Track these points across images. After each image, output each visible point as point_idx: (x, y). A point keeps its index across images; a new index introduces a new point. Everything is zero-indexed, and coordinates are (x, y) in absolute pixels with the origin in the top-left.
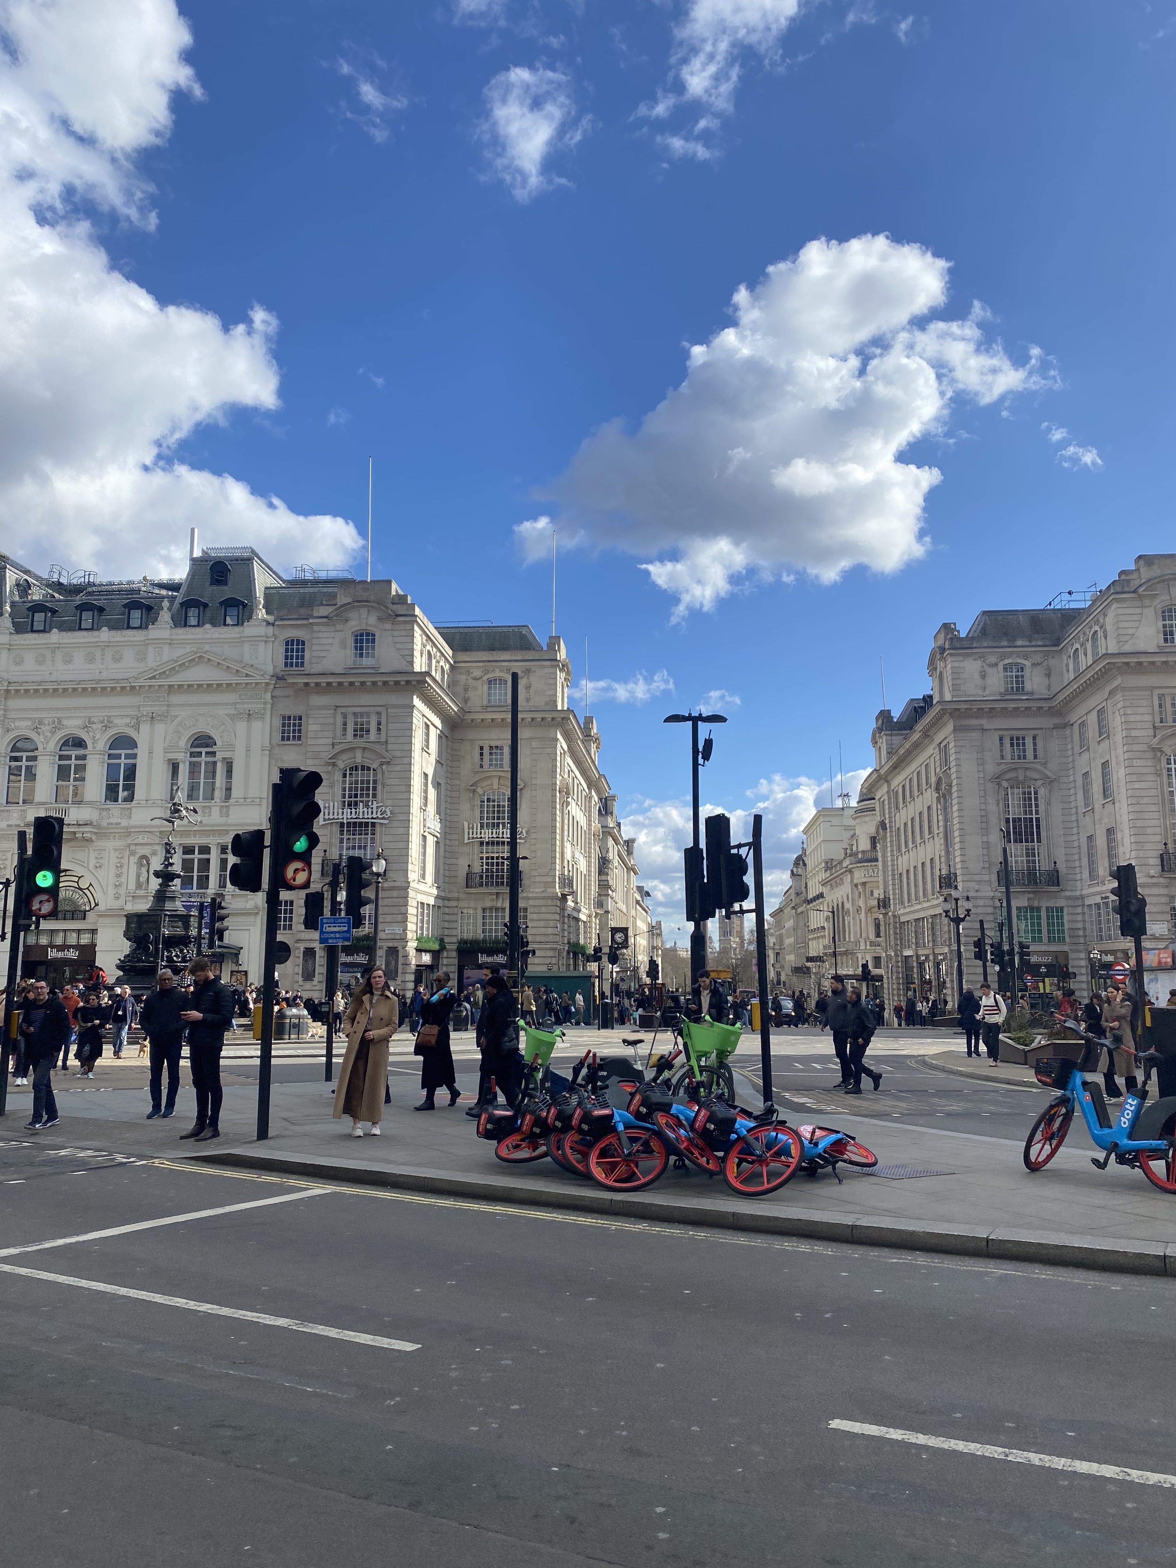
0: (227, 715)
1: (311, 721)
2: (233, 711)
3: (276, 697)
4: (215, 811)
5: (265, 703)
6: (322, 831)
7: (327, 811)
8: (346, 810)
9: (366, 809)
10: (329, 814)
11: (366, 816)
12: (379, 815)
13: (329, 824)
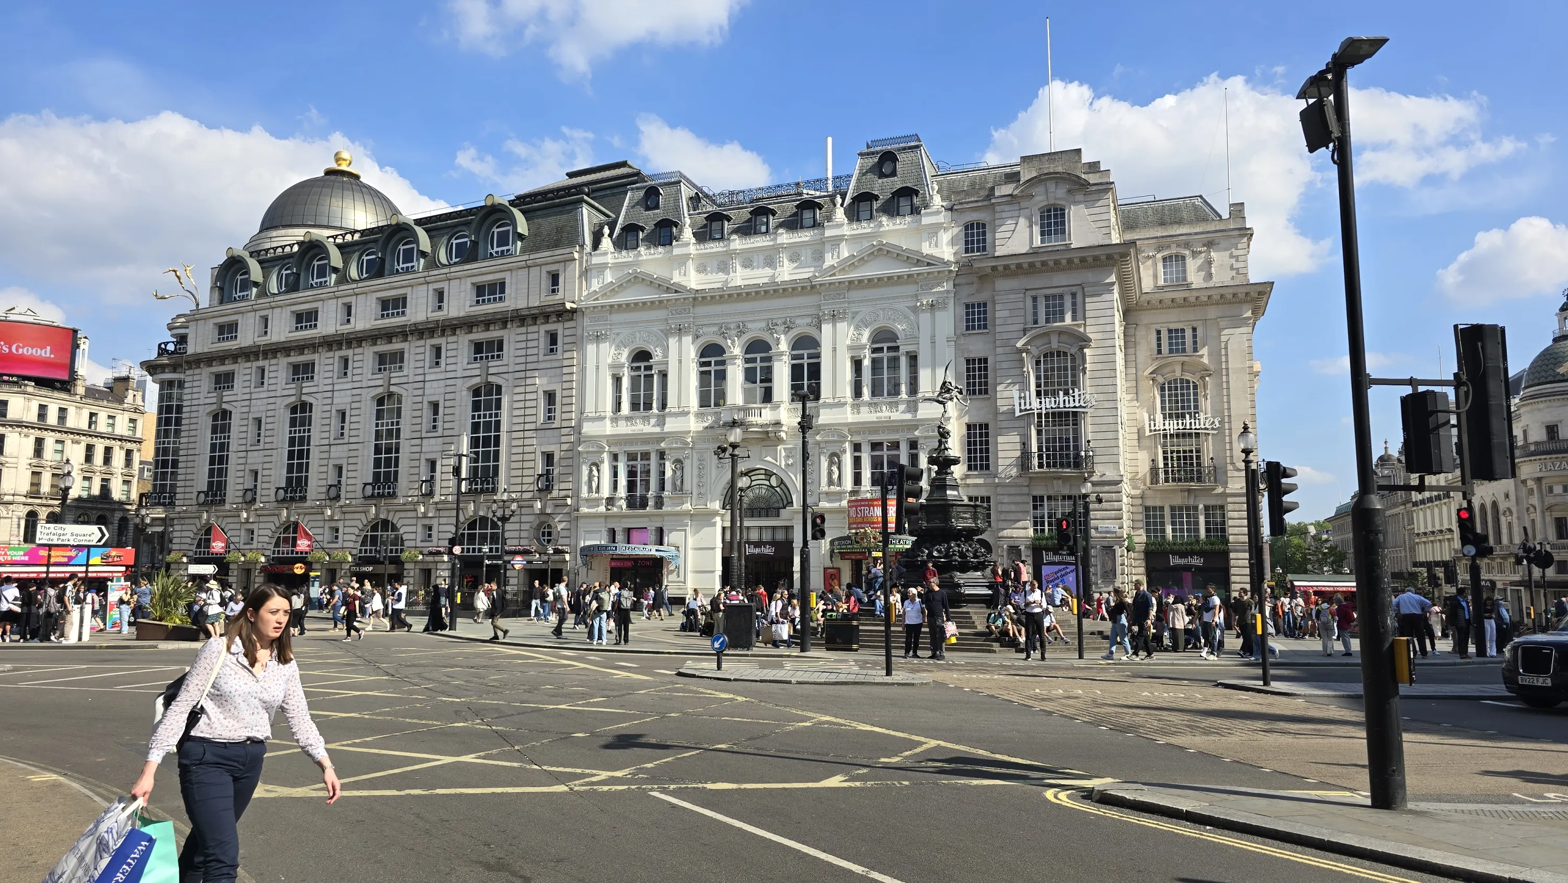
0: (908, 307)
1: (998, 307)
2: (915, 304)
3: (959, 285)
4: (902, 407)
5: (948, 292)
6: (1017, 424)
7: (1023, 401)
8: (1043, 400)
9: (1066, 398)
10: (1025, 404)
11: (1067, 405)
12: (1082, 403)
13: (1025, 415)
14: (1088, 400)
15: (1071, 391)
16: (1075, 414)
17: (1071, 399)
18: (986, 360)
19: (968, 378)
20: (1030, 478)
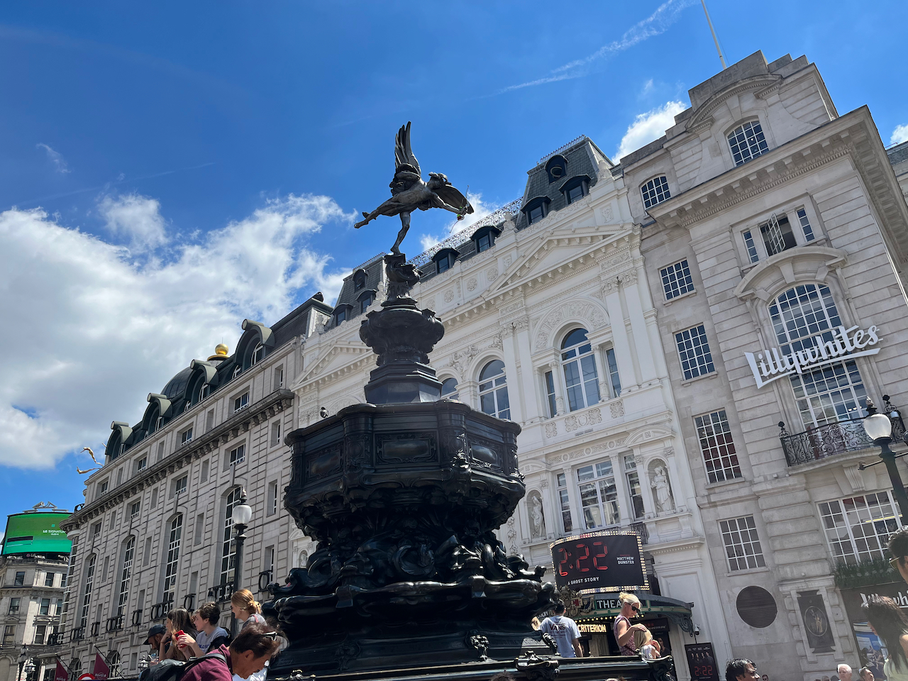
0: (593, 295)
1: (699, 258)
2: (598, 288)
3: (646, 251)
4: (606, 413)
5: (634, 261)
6: (764, 399)
7: (763, 365)
8: (793, 356)
9: (829, 344)
10: (768, 370)
11: (834, 354)
12: (857, 344)
13: (773, 382)
14: (867, 337)
15: (834, 333)
16: (851, 364)
17: (838, 343)
18: (702, 329)
19: (683, 356)
20: (805, 474)
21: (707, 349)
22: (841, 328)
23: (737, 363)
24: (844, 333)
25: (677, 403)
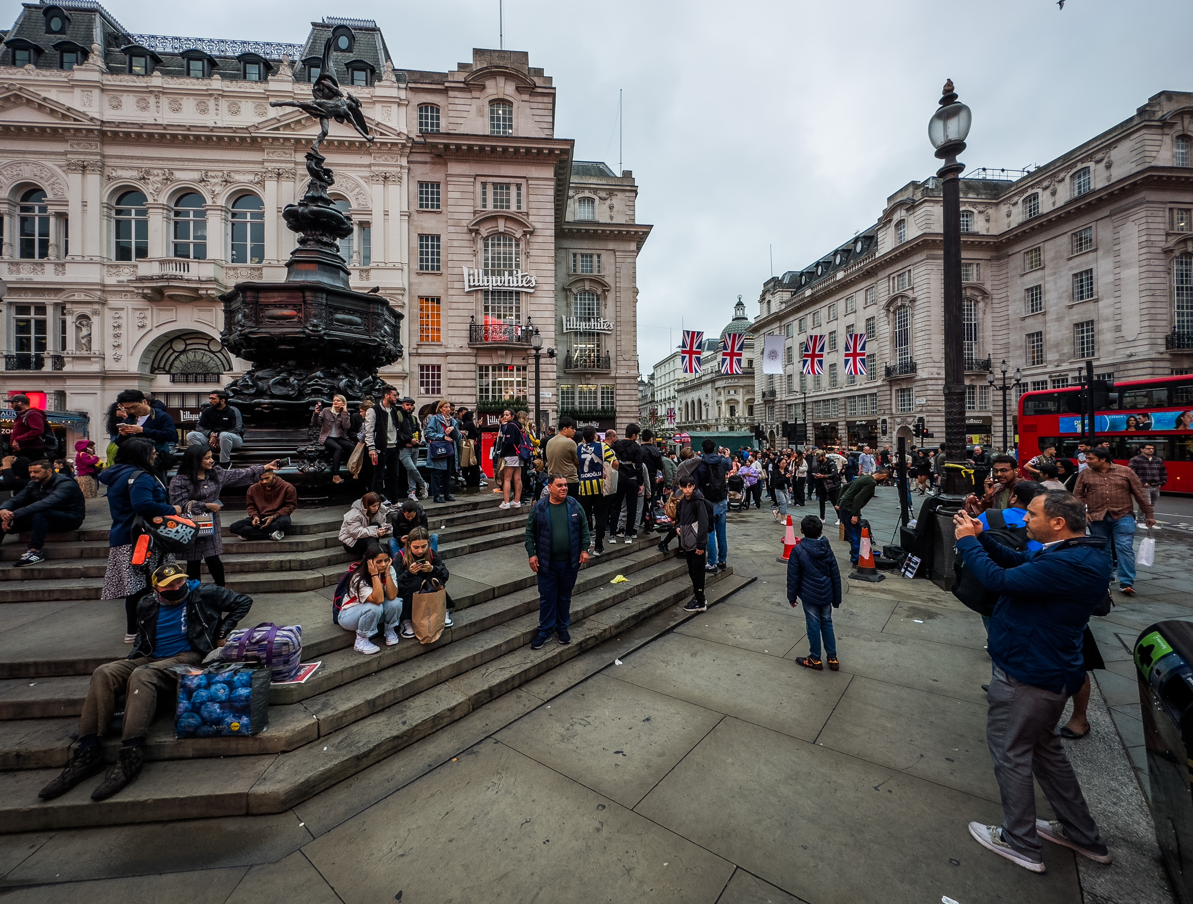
0: (362, 178)
1: (449, 189)
2: (366, 175)
3: (412, 163)
4: (355, 275)
5: (401, 167)
6: (466, 299)
7: (471, 278)
8: (490, 278)
9: (511, 278)
10: (474, 281)
11: (511, 285)
12: (524, 284)
13: (474, 291)
14: (530, 281)
15: (515, 272)
16: (518, 293)
17: (515, 279)
18: (438, 237)
19: (421, 253)
20: (477, 349)
21: (438, 254)
22: (519, 271)
23: (456, 271)
24: (520, 275)
25: (410, 284)
